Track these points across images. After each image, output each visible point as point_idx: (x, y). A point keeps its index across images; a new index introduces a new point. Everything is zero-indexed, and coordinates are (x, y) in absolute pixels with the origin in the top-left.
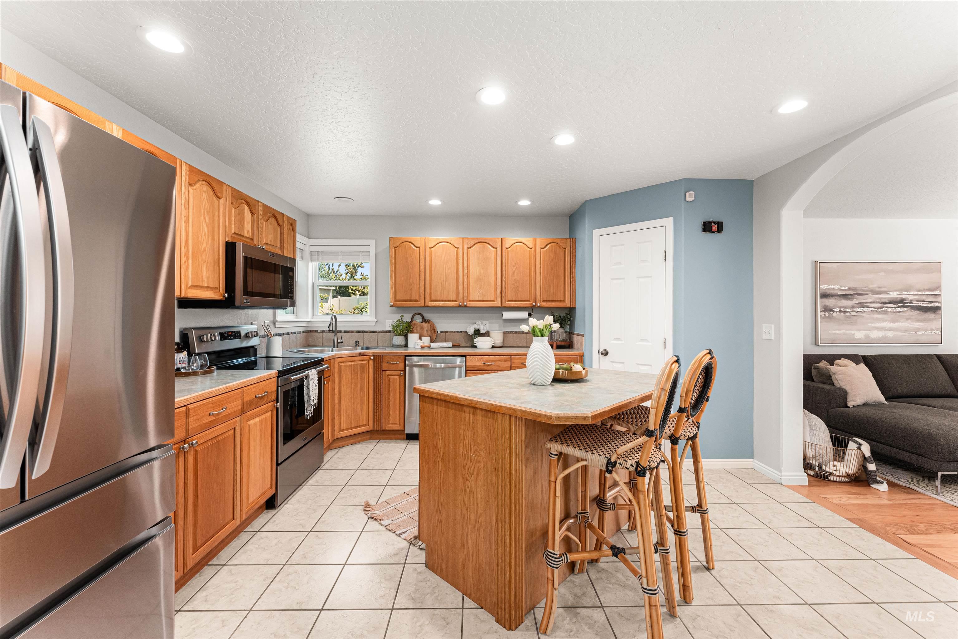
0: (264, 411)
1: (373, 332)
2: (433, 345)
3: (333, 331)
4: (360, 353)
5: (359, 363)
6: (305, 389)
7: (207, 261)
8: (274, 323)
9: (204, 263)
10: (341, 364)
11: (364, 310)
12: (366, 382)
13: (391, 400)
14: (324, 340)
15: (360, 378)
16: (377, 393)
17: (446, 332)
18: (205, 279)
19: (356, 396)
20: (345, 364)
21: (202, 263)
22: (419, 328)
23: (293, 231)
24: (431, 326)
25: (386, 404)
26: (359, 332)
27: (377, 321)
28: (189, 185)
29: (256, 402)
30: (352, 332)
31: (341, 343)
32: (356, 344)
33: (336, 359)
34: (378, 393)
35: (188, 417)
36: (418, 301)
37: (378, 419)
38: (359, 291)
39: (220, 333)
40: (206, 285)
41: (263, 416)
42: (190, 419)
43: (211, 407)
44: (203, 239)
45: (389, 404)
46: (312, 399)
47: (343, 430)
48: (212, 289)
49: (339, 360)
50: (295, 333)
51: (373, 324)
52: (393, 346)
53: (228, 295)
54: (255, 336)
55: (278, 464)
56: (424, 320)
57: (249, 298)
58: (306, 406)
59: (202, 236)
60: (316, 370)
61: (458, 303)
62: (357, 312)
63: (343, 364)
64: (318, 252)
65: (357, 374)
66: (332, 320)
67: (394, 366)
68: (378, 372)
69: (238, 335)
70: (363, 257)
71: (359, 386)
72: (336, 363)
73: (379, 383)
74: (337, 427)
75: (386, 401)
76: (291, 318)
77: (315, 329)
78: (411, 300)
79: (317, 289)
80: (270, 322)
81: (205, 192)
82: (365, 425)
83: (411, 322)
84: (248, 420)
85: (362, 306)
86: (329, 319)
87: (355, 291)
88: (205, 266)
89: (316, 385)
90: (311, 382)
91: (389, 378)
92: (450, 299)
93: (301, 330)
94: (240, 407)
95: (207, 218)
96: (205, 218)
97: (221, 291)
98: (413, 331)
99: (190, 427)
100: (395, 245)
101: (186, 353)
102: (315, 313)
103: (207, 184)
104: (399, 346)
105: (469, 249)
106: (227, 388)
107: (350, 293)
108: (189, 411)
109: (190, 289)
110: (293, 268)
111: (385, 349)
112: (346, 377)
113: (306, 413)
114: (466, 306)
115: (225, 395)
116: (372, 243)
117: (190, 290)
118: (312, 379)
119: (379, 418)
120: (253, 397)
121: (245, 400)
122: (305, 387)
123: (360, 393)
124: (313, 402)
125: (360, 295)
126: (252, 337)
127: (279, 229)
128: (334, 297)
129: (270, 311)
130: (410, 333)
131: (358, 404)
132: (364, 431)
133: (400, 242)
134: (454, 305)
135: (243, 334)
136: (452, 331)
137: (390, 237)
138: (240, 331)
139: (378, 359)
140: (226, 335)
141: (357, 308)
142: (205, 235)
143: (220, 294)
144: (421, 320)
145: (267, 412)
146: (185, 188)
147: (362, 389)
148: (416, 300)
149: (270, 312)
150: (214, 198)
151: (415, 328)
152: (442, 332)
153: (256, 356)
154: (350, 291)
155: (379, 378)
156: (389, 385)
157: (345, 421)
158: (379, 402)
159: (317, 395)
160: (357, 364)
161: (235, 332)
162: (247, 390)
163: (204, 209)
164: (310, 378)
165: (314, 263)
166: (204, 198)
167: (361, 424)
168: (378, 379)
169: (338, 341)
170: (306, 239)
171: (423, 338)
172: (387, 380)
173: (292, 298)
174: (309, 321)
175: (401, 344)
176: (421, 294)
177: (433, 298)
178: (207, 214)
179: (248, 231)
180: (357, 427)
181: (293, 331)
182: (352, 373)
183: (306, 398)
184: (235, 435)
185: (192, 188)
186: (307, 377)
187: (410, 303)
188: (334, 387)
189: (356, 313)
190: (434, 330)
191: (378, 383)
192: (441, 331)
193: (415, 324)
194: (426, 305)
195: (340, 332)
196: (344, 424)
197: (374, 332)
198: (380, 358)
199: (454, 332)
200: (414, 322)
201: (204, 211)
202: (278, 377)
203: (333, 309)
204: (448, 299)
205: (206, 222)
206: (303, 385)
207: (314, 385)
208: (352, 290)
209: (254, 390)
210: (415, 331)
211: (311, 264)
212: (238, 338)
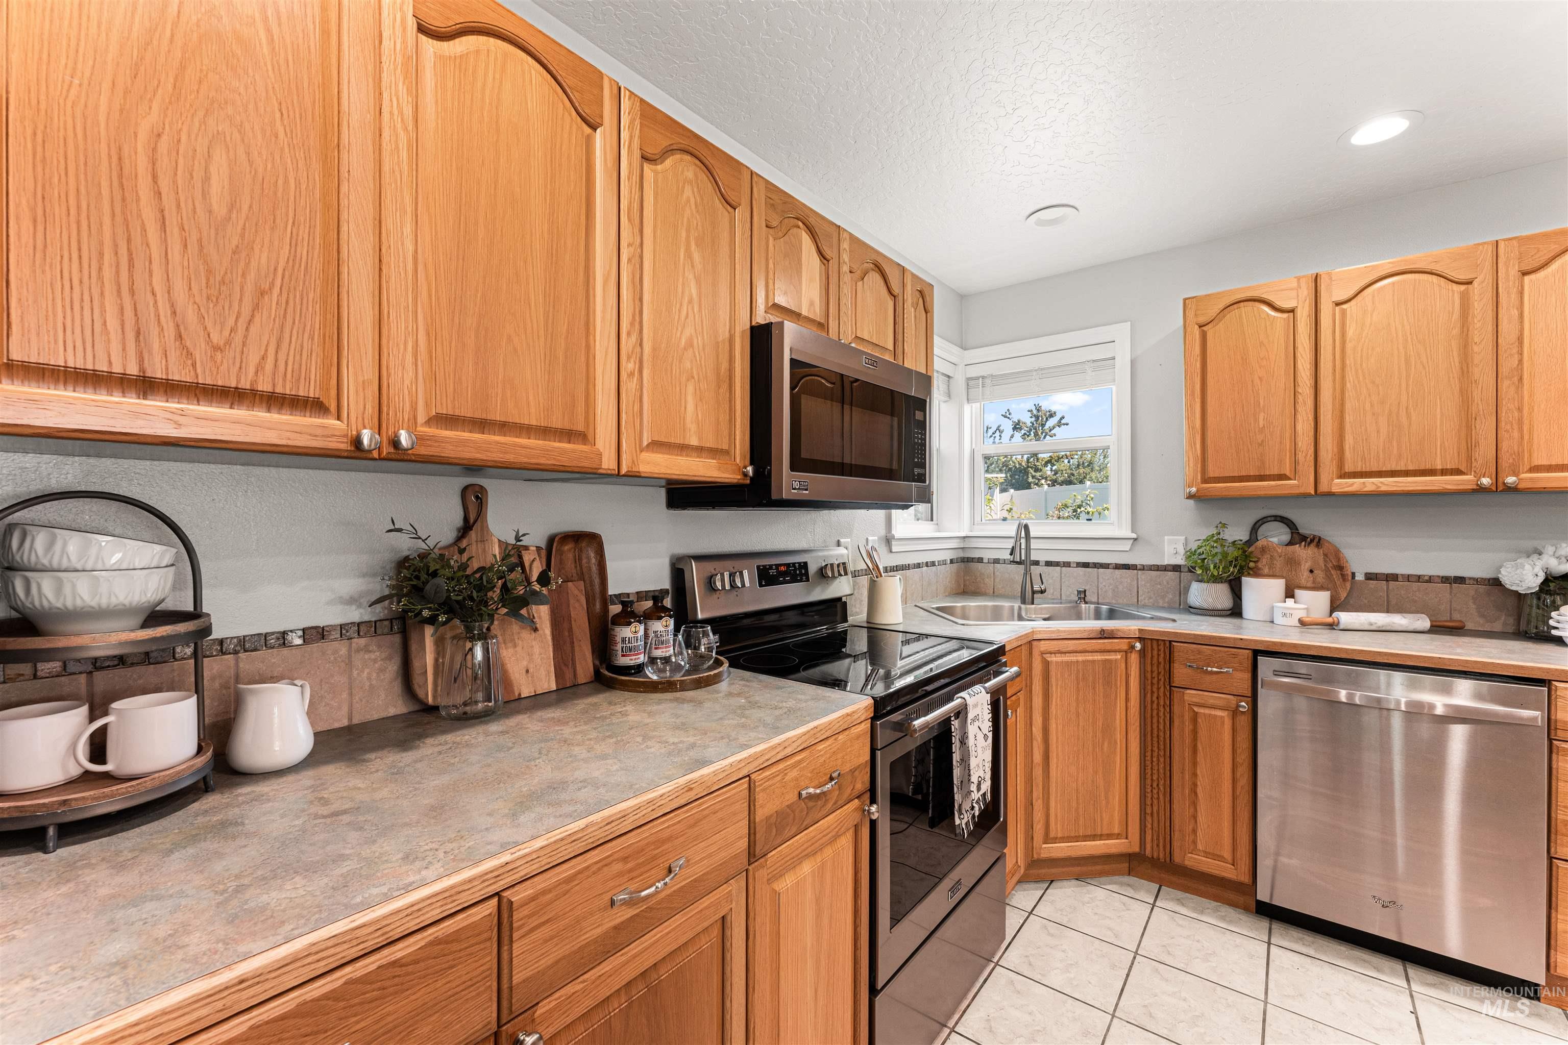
0: (830, 835)
1: (1126, 567)
2: (1346, 618)
3: (1020, 563)
4: (1103, 631)
5: (1098, 657)
6: (956, 747)
7: (698, 374)
8: (888, 541)
9: (688, 380)
10: (1050, 658)
11: (1082, 509)
12: (1118, 717)
13: (1203, 782)
14: (997, 580)
15: (1101, 701)
16: (1152, 750)
17: (1391, 578)
18: (692, 426)
19: (1091, 749)
20: (1060, 657)
21: (684, 379)
22: (1279, 563)
23: (926, 312)
24: (1325, 555)
25: (1183, 787)
26: (1086, 565)
27: (1135, 540)
28: (644, 158)
29: (802, 811)
30: (1067, 564)
31: (1042, 592)
32: (1079, 598)
33: (1035, 643)
34: (1155, 749)
35: (506, 940)
36: (1290, 479)
37: (1155, 825)
38: (1046, 478)
39: (758, 567)
40: (694, 442)
41: (828, 852)
42: (515, 946)
43: (620, 874)
44: (684, 313)
45: (1194, 791)
46: (976, 782)
47: (1055, 840)
48: (714, 452)
49: (1044, 646)
50: (933, 564)
51: (1127, 546)
52: (1191, 610)
53: (755, 471)
54: (840, 575)
55: (874, 991)
56: (1298, 537)
57: (807, 477)
58: (958, 797)
59: (681, 305)
60: (984, 688)
61: (1469, 477)
62: (1067, 515)
63: (1053, 659)
64: (983, 377)
65: (1094, 688)
66: (1018, 538)
67: (1214, 677)
68: (1155, 690)
69: (801, 572)
70: (1094, 373)
71: (1100, 723)
72: (1036, 653)
73: (1161, 721)
74: (1039, 828)
75: (1183, 778)
76: (925, 529)
77: (977, 556)
78: (1261, 478)
79: (981, 465)
80: (879, 538)
81: (690, 182)
82: (1118, 836)
83: (1249, 543)
84: (778, 876)
85: (1078, 502)
86: (1013, 533)
87: (1039, 480)
88: (690, 389)
89: (986, 736)
90: (972, 730)
91: (1196, 714)
92: (1428, 467)
93: (948, 556)
94: (743, 844)
95: (696, 256)
96: (689, 255)
97: (738, 460)
98: (1259, 569)
99: (516, 979)
100: (1202, 320)
101: (672, 622)
102: (977, 519)
103: (698, 162)
104: (1211, 613)
105: (1527, 278)
106: (691, 789)
107: (1030, 484)
108: (511, 916)
109: (647, 451)
110: (925, 401)
111: (1174, 621)
112: (1061, 694)
113: (957, 822)
114: (1512, 490)
115: (682, 815)
116: (1121, 332)
117: (645, 455)
118: (976, 718)
119: (1162, 824)
120: (792, 797)
121: (760, 815)
122: (956, 740)
123: (1103, 743)
124: (979, 789)
125: (1049, 485)
126: (834, 577)
127: (891, 304)
128: (1003, 490)
129: (880, 514)
130: (1249, 575)
131: (1096, 772)
132: (1114, 851)
133: (1221, 306)
134: (1449, 487)
135: (813, 569)
136: (1419, 577)
137: (1185, 300)
138: (806, 564)
139: (1155, 652)
140: (773, 572)
141: (1066, 506)
142: (690, 301)
143: (734, 467)
144: (1286, 537)
145: (837, 836)
146: (630, 164)
147: (1107, 729)
148: (1282, 477)
149: (878, 515)
150: (718, 203)
151: (1264, 561)
152: (1370, 577)
153: (846, 620)
154: (1030, 480)
155: (1162, 709)
156: (1195, 732)
157: (1059, 815)
158: (1162, 776)
159: (988, 766)
160: (1093, 662)
161: (794, 564)
162: (768, 779)
163: (688, 231)
164: (970, 716)
165: (974, 405)
166: (688, 201)
167: (1105, 832)
168: (1158, 709)
169: (1032, 587)
170: (956, 350)
171: (1298, 592)
172: (1187, 717)
173: (921, 478)
174: (964, 537)
175: (1219, 607)
176: (1300, 457)
177: (1349, 467)
178: (697, 245)
179: (812, 304)
180: (1094, 837)
181: (930, 559)
182: (1078, 684)
183: (957, 772)
184: (726, 941)
185: (653, 167)
186: (961, 712)
187: (1259, 488)
188: (1031, 718)
189: (1064, 518)
190: (1340, 568)
191: (1155, 720)
192: (1366, 574)
193: (1263, 550)
194: (1323, 488)
195: (1036, 563)
196: (1056, 824)
197: (1129, 569)
198: (1162, 647)
199: (1430, 580)
200: (1259, 544)
201: (688, 237)
202: (874, 719)
203: (1011, 509)
204: (1422, 467)
205: (693, 266)
206: (949, 732)
207: (980, 736)
208: (1033, 477)
209: (794, 774)
210: (1266, 571)
211: (967, 408)
212: (801, 581)
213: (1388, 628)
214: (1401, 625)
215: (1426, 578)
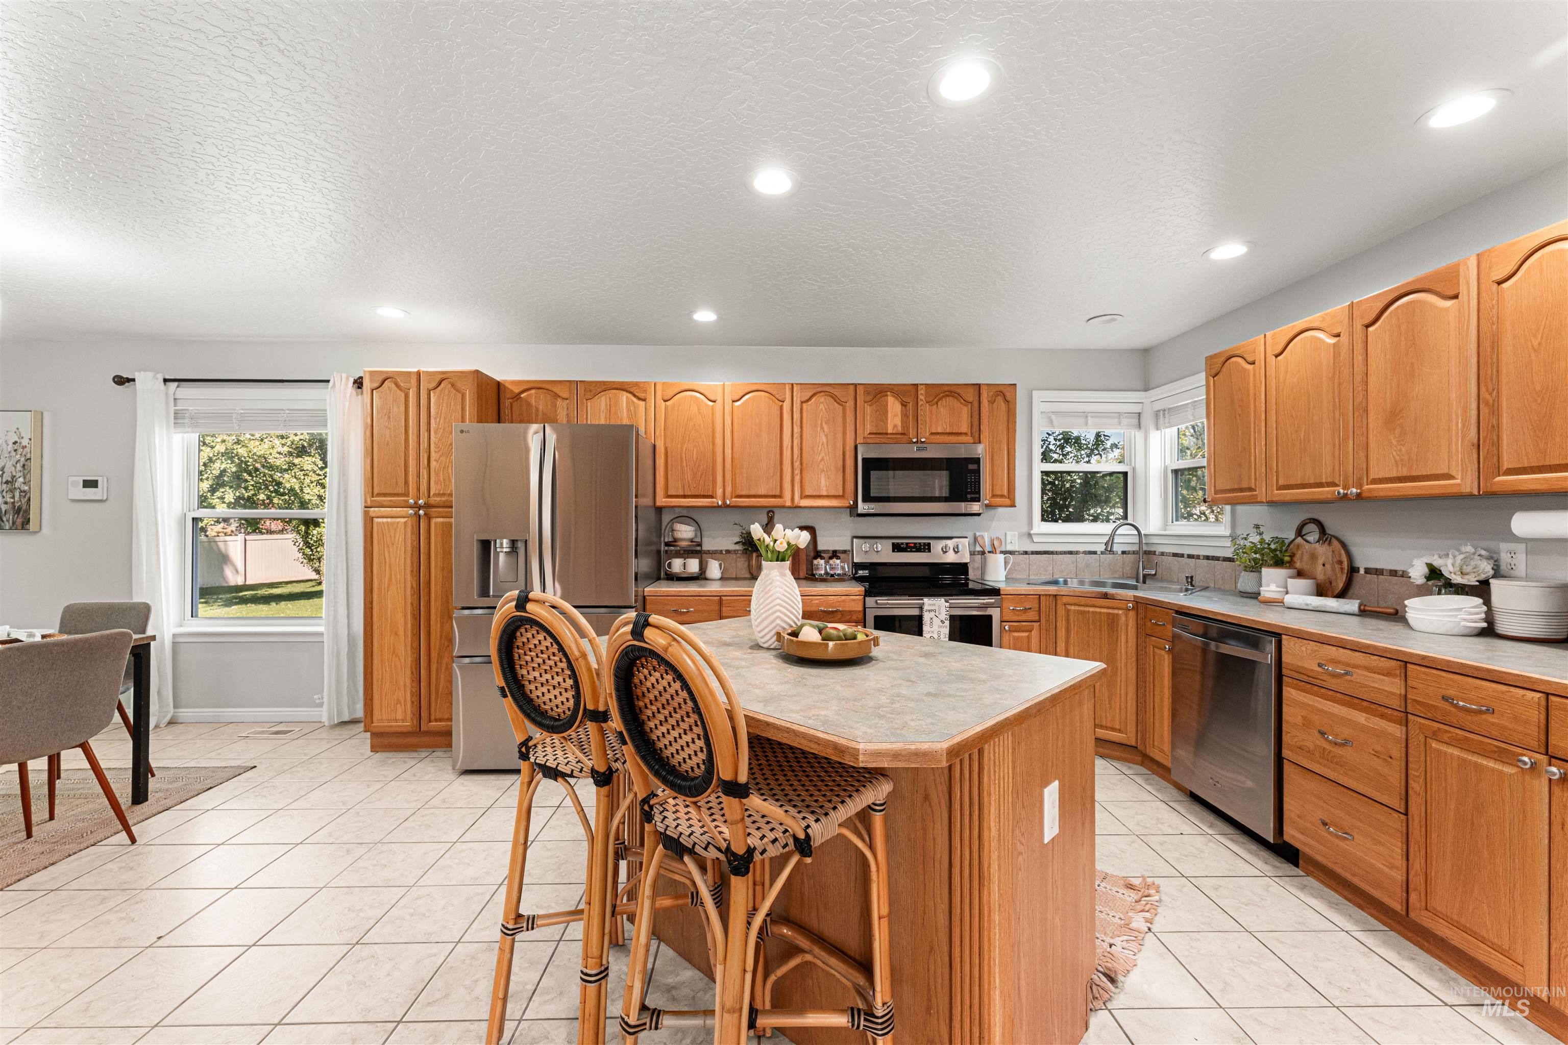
1: (1229, 560)
4: (1106, 594)
5: (1104, 610)
7: (827, 469)
9: (822, 472)
12: (1119, 650)
13: (1157, 700)
15: (1106, 639)
18: (824, 489)
20: (1077, 608)
23: (1008, 402)
25: (1150, 703)
26: (1208, 558)
28: (802, 402)
30: (1198, 557)
31: (1153, 575)
32: (1187, 581)
34: (1141, 677)
36: (1254, 490)
37: (1142, 727)
39: (893, 543)
40: (825, 493)
44: (820, 449)
45: (1154, 706)
48: (835, 497)
49: (1065, 600)
52: (1241, 593)
56: (1325, 536)
57: (875, 504)
59: (818, 447)
61: (1338, 489)
63: (1073, 608)
64: (1163, 410)
68: (1141, 636)
69: (925, 547)
73: (1143, 657)
75: (1150, 696)
78: (1241, 490)
79: (1171, 478)
80: (1020, 533)
81: (823, 403)
82: (1119, 731)
88: (823, 475)
91: (1155, 653)
92: (1319, 481)
95: (827, 427)
96: (822, 428)
97: (848, 498)
100: (1215, 372)
102: (1170, 520)
103: (826, 394)
105: (1370, 329)
109: (804, 499)
112: (1077, 631)
118: (932, 611)
130: (1269, 566)
133: (1221, 362)
134: (1328, 496)
135: (935, 547)
137: (1207, 360)
139: (1141, 611)
140: (903, 546)
143: (845, 501)
146: (797, 407)
147: (1110, 659)
148: (1249, 488)
150: (836, 405)
155: (1144, 649)
156: (1154, 666)
158: (1143, 695)
160: (1100, 613)
161: (920, 543)
163: (822, 420)
165: (1168, 431)
166: (822, 409)
168: (1142, 649)
169: (1143, 571)
172: (1151, 655)
176: (1258, 474)
177: (1282, 482)
178: (827, 423)
179: (895, 426)
187: (1241, 497)
192: (1368, 569)
194: (1269, 498)
198: (1143, 609)
200: (1296, 542)
201: (821, 422)
204: (1316, 481)
205: (824, 431)
211: (1156, 435)
212: (924, 552)
213: (1323, 609)
214: (1333, 607)
215: (1401, 573)
